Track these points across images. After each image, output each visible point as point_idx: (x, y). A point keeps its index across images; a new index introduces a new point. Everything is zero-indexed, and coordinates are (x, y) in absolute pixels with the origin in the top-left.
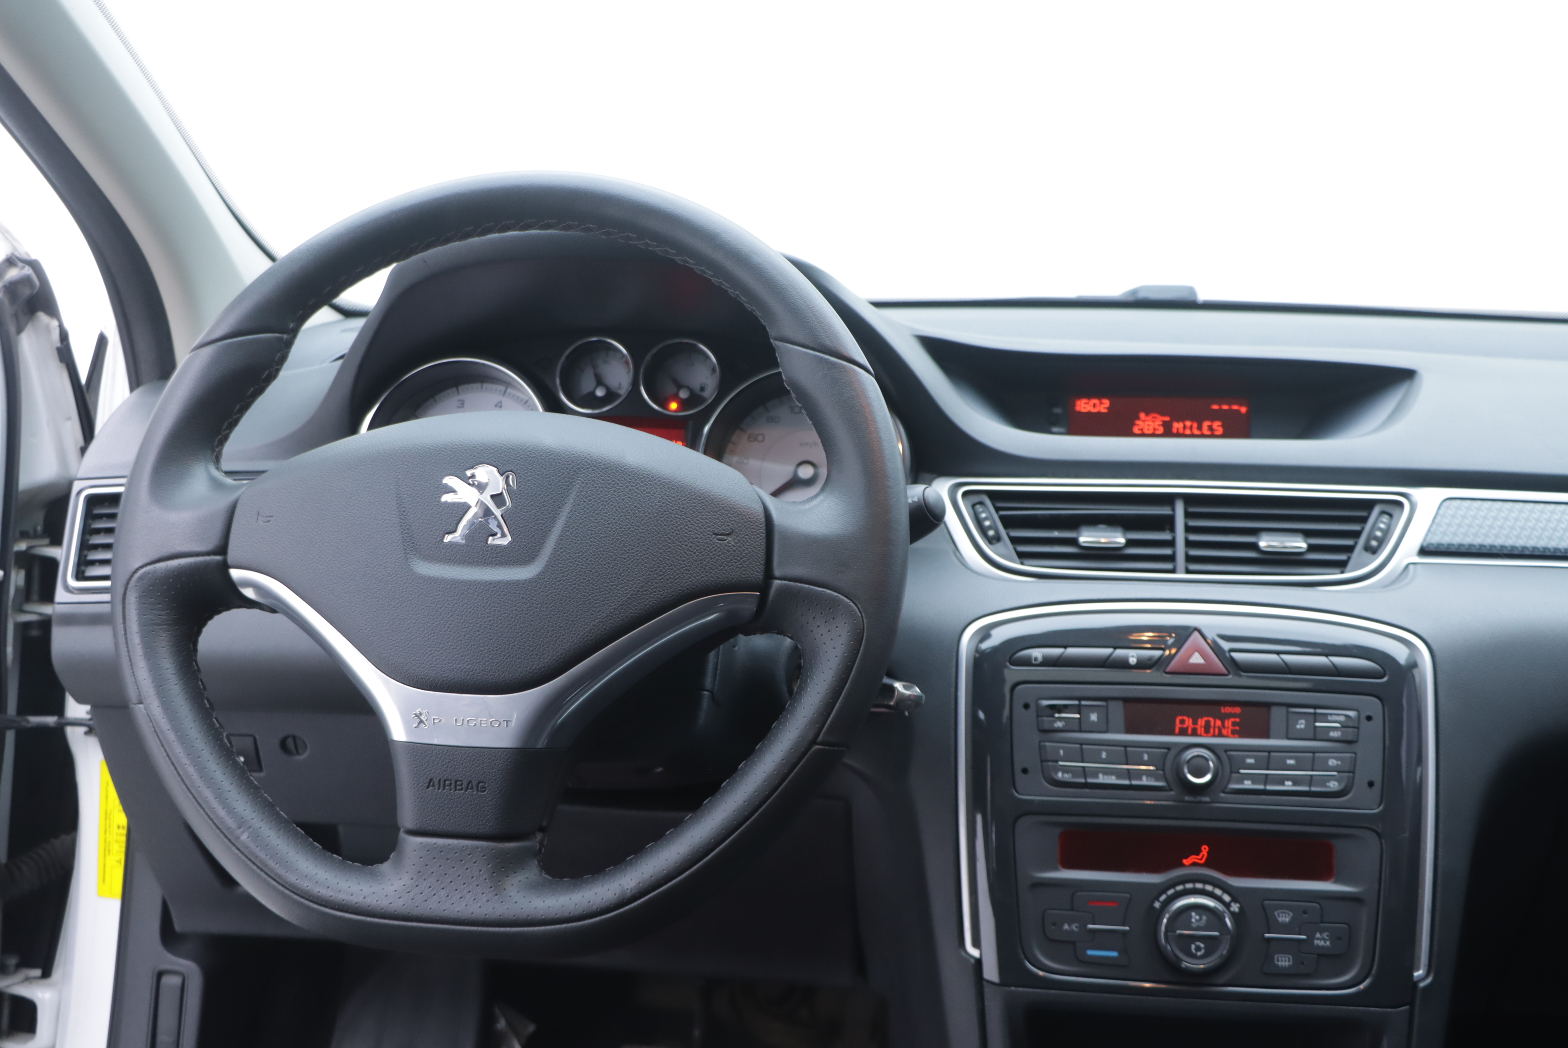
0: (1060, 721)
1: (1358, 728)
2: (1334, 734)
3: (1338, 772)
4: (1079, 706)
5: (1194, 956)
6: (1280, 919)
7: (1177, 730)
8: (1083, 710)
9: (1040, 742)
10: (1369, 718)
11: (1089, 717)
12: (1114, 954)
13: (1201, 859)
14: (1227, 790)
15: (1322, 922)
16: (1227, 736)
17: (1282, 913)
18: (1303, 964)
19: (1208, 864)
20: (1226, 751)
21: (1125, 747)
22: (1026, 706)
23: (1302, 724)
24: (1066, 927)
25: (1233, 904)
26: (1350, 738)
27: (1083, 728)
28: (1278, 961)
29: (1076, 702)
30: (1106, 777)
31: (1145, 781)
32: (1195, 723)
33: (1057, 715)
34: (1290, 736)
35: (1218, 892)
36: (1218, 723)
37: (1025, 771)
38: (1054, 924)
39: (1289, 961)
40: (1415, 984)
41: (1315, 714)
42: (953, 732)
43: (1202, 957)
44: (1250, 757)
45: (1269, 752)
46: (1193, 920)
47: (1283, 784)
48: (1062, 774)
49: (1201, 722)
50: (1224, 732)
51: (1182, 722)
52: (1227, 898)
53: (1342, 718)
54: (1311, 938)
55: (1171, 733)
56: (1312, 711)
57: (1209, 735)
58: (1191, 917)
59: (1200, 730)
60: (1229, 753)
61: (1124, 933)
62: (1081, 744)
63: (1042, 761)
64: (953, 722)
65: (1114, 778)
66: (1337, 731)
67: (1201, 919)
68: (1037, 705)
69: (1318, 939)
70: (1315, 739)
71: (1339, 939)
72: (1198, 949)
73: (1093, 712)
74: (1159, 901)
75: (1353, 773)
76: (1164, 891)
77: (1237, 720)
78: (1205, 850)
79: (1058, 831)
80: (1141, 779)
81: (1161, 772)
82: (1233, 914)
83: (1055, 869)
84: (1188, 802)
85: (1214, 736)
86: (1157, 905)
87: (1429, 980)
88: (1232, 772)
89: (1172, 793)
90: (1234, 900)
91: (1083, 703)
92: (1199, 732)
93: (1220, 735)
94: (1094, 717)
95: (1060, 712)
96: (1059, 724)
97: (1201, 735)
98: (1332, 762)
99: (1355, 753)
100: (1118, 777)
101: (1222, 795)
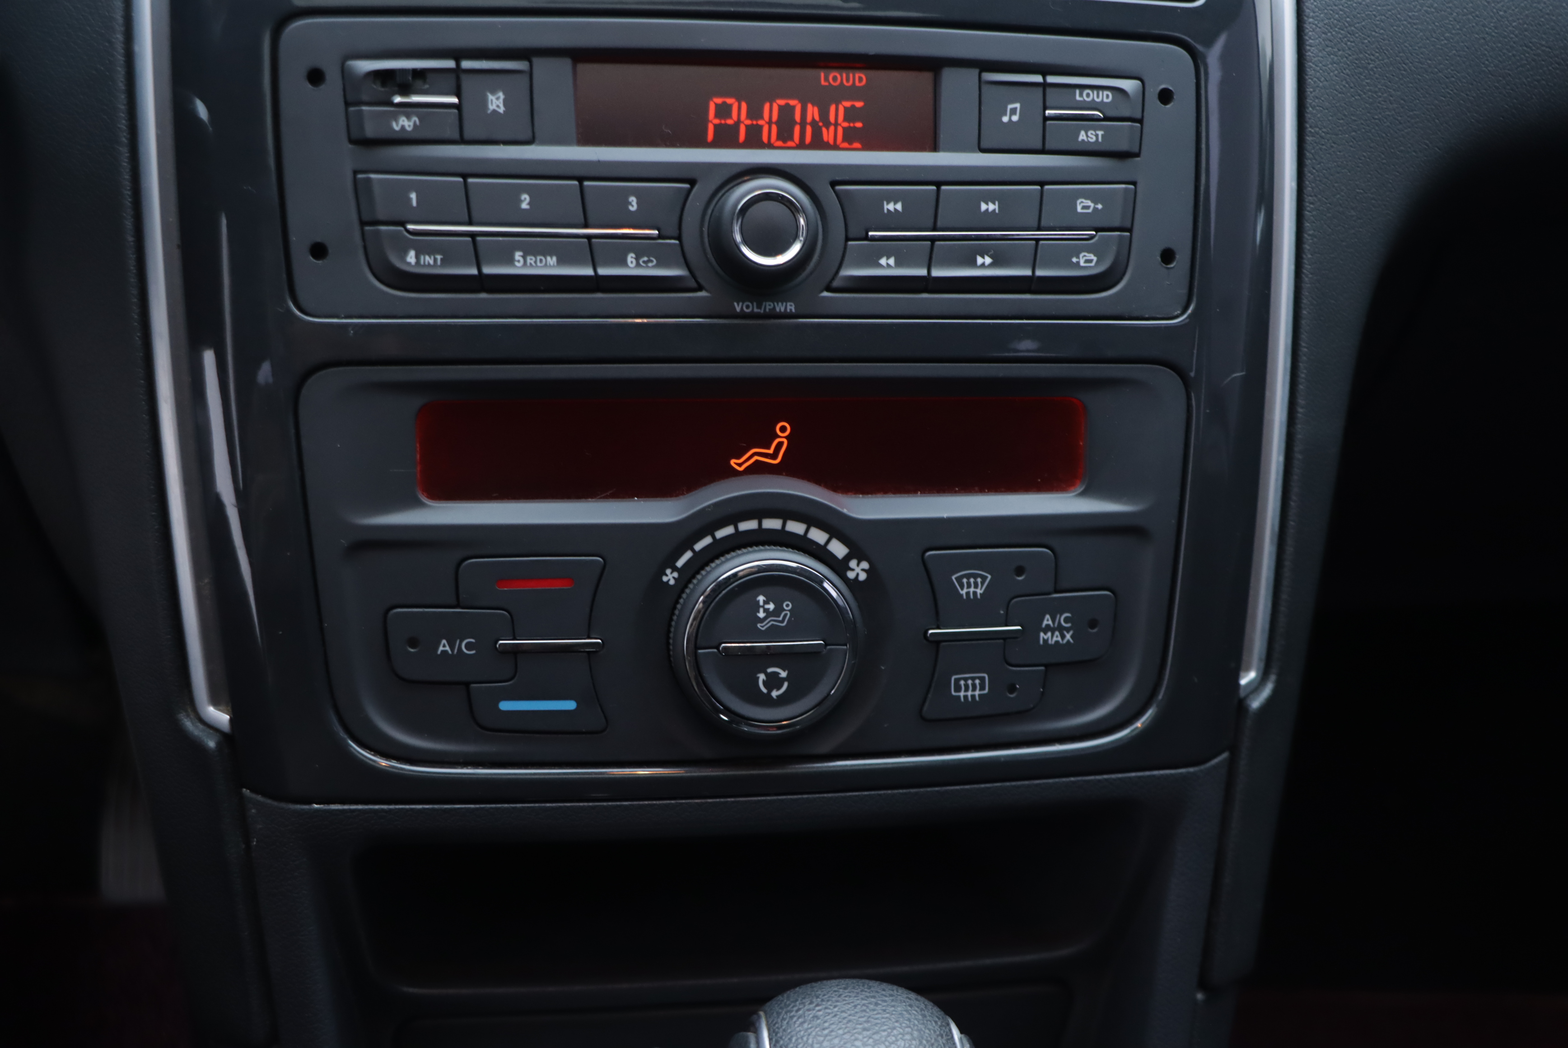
0: (409, 118)
1: (1140, 121)
2: (1089, 136)
3: (1097, 232)
4: (457, 71)
5: (766, 701)
6: (963, 592)
7: (710, 136)
8: (467, 83)
9: (355, 172)
10: (1165, 96)
11: (484, 102)
12: (570, 705)
13: (774, 456)
14: (836, 284)
15: (1056, 592)
16: (835, 147)
17: (968, 576)
18: (1012, 689)
19: (787, 468)
20: (833, 184)
21: (581, 179)
22: (316, 77)
23: (1013, 112)
24: (444, 646)
25: (853, 564)
26: (1123, 145)
27: (468, 135)
28: (958, 689)
29: (450, 64)
30: (530, 260)
31: (632, 267)
32: (755, 112)
33: (398, 99)
34: (984, 145)
35: (818, 536)
36: (813, 112)
37: (319, 251)
38: (413, 643)
39: (982, 688)
40: (1241, 705)
41: (1045, 85)
42: (125, 151)
43: (783, 701)
44: (895, 199)
45: (938, 184)
46: (761, 615)
47: (972, 263)
48: (417, 257)
49: (771, 111)
50: (828, 135)
51: (723, 111)
52: (838, 549)
53: (1106, 97)
54: (1032, 628)
55: (699, 142)
56: (1038, 79)
57: (790, 144)
58: (757, 607)
59: (769, 132)
60: (838, 188)
61: (591, 653)
62: (465, 176)
63: (363, 223)
64: (123, 124)
65: (552, 260)
66: (1095, 129)
67: (778, 610)
68: (345, 74)
69: (1048, 629)
70: (1043, 151)
71: (1093, 624)
72: (773, 682)
73: (493, 92)
74: (675, 569)
75: (1130, 230)
76: (688, 544)
77: (859, 104)
78: (783, 431)
79: (416, 402)
80: (623, 263)
81: (677, 242)
82: (853, 585)
83: (412, 503)
84: (743, 316)
85: (801, 146)
86: (670, 577)
87: (1267, 692)
88: (847, 239)
89: (703, 294)
90: (856, 553)
91: (466, 64)
92: (765, 139)
93: (818, 144)
94: (496, 102)
95: (405, 90)
96: (405, 123)
97: (770, 146)
98: (1085, 205)
99: (1134, 183)
100: (561, 262)
101: (825, 294)
